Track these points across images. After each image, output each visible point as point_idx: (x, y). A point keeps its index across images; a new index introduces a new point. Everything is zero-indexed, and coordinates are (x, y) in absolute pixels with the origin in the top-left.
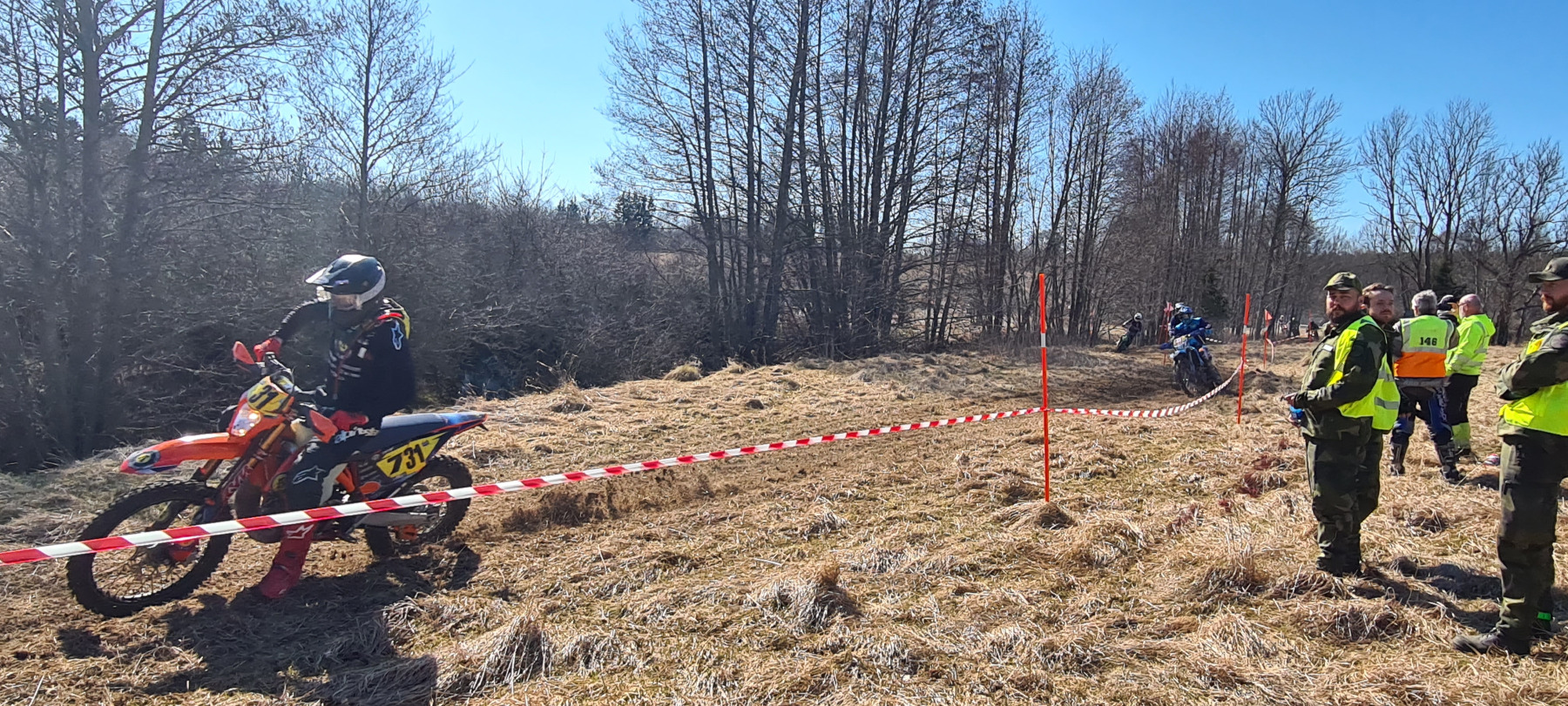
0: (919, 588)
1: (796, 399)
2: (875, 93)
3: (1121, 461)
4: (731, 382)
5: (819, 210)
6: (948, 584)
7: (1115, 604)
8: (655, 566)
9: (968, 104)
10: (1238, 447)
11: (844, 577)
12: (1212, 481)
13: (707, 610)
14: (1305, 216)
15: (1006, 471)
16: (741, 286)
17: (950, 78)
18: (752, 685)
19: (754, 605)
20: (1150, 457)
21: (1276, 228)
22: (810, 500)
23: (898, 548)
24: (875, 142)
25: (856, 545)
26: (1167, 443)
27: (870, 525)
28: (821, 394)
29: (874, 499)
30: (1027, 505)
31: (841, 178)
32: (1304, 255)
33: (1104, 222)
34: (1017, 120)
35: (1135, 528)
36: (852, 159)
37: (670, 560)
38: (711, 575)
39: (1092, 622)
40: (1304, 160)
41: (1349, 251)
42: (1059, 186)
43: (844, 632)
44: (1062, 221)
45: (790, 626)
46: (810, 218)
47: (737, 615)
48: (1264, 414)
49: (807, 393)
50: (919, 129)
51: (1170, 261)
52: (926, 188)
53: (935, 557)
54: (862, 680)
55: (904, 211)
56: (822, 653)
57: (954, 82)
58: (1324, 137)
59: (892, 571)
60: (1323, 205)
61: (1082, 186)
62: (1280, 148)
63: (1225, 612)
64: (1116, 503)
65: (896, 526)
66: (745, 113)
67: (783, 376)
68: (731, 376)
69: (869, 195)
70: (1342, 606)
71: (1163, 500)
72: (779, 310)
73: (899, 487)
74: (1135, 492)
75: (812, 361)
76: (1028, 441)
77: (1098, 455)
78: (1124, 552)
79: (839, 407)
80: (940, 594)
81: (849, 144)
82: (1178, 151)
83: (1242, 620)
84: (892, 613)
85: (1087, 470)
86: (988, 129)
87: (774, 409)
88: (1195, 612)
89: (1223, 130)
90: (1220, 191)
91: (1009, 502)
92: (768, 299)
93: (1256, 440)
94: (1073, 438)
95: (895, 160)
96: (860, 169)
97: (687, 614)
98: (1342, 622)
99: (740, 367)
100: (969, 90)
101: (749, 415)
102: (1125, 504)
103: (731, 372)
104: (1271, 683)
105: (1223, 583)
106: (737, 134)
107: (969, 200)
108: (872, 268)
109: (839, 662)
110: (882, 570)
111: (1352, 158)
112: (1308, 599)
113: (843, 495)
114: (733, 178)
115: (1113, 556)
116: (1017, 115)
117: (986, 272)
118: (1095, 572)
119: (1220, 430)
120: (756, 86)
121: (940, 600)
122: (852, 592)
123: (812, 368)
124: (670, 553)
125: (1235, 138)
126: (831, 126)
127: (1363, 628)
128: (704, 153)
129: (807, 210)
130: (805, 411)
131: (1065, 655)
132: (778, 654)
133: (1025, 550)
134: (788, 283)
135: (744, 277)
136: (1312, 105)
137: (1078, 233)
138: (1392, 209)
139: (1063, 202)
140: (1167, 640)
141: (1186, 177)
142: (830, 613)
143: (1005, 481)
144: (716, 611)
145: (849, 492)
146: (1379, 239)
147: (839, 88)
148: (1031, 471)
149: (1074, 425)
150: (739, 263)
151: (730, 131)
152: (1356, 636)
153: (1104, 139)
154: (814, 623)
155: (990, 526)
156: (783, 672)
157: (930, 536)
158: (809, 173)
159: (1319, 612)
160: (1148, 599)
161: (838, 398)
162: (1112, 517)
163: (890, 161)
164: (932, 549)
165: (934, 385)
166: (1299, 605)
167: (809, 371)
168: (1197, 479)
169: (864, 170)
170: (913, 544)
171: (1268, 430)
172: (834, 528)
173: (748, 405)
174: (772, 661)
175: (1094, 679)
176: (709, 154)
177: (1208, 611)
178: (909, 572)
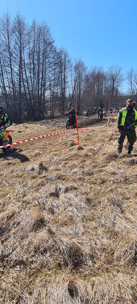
0: (58, 164)
1: (28, 130)
2: (37, 67)
3: (90, 137)
4: (14, 128)
5: (28, 92)
6: (63, 163)
7: (93, 163)
8: (6, 165)
9: (55, 69)
10: (110, 132)
11: (44, 163)
12: (106, 139)
13: (18, 173)
14: (117, 89)
15: (70, 140)
16: (13, 108)
17: (51, 64)
18: (30, 186)
19: (27, 171)
20: (95, 135)
21: (112, 91)
22: (34, 149)
23: (53, 157)
24: (38, 77)
25: (45, 157)
26: (98, 133)
27: (46, 153)
28: (33, 129)
29: (46, 148)
30: (75, 146)
31: (31, 85)
32: (117, 97)
33: (82, 92)
34: (65, 72)
35: (95, 149)
36: (33, 81)
37: (9, 164)
38: (18, 166)
39: (90, 166)
40: (117, 78)
41: (125, 95)
42: (73, 85)
43: (46, 174)
44: (75, 92)
45: (35, 173)
46: (26, 93)
47: (24, 173)
48: (113, 126)
49: (30, 129)
50: (46, 74)
51: (94, 99)
52: (48, 87)
53: (60, 158)
54: (51, 182)
55: (44, 91)
56: (42, 178)
57: (52, 64)
58: (120, 74)
59: (52, 161)
60: (120, 87)
61: (78, 85)
62: (112, 76)
63: (112, 162)
64: (91, 144)
65: (52, 153)
66: (10, 72)
67: (25, 126)
68: (14, 126)
69: (37, 88)
70: (131, 159)
71: (98, 143)
72: (22, 113)
73: (51, 145)
74: (93, 142)
75: (29, 122)
76: (73, 135)
77: (86, 136)
78: (93, 153)
79: (36, 131)
80: (62, 164)
81: (32, 78)
82: (94, 77)
83: (115, 163)
84: (54, 169)
85: (84, 139)
86: (59, 74)
87: (24, 132)
88: (107, 162)
89: (102, 73)
90: (102, 85)
91: (72, 146)
92: (19, 110)
93: (113, 131)
94: (81, 133)
95: (42, 81)
96: (35, 83)
97: (14, 174)
98: (131, 162)
99: (15, 124)
100: (55, 66)
101: (19, 134)
102: (92, 144)
103: (14, 125)
104: (121, 173)
105: (111, 157)
106: (9, 76)
107: (57, 88)
108: (39, 103)
109: (46, 179)
110: (50, 161)
111: (125, 78)
112: (125, 158)
113: (40, 148)
114: (9, 86)
115: (91, 154)
116: (65, 71)
117: (61, 103)
118: (89, 157)
119: (106, 129)
120: (12, 66)
121: (62, 165)
122: (46, 166)
123: (30, 124)
124: (9, 163)
125: (105, 75)
126: (28, 74)
127: (135, 162)
128: (3, 81)
129: (25, 92)
130: (30, 132)
131: (86, 173)
132: (34, 179)
133: (76, 155)
134: (23, 107)
135: (14, 106)
136: (118, 68)
137: (78, 94)
138: (131, 87)
139: (74, 88)
140: (103, 168)
141: (96, 82)
142: (42, 171)
143: (70, 142)
144: (20, 173)
145: (42, 147)
146: (129, 93)
147: (29, 66)
148: (75, 140)
149: (81, 131)
150: (12, 103)
151: (8, 76)
152: (133, 164)
153: (81, 75)
154: (40, 173)
155: (69, 151)
156: (36, 183)
157: (58, 154)
158: (25, 84)
159: (127, 160)
160: (99, 161)
161: (36, 129)
162: (90, 147)
163: (41, 81)
164: (59, 156)
165: (54, 125)
166: (124, 159)
167: (29, 124)
168: (104, 139)
169: (36, 83)
170: (55, 156)
171: (114, 129)
172: (40, 154)
173: (18, 132)
174: (33, 181)
175: (91, 176)
176: (4, 81)
177: (109, 162)
178: (55, 161)
